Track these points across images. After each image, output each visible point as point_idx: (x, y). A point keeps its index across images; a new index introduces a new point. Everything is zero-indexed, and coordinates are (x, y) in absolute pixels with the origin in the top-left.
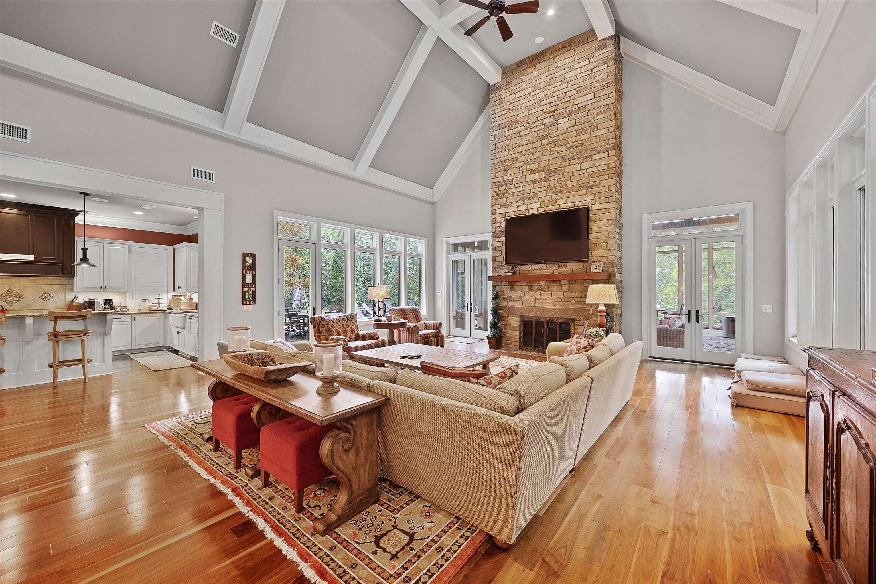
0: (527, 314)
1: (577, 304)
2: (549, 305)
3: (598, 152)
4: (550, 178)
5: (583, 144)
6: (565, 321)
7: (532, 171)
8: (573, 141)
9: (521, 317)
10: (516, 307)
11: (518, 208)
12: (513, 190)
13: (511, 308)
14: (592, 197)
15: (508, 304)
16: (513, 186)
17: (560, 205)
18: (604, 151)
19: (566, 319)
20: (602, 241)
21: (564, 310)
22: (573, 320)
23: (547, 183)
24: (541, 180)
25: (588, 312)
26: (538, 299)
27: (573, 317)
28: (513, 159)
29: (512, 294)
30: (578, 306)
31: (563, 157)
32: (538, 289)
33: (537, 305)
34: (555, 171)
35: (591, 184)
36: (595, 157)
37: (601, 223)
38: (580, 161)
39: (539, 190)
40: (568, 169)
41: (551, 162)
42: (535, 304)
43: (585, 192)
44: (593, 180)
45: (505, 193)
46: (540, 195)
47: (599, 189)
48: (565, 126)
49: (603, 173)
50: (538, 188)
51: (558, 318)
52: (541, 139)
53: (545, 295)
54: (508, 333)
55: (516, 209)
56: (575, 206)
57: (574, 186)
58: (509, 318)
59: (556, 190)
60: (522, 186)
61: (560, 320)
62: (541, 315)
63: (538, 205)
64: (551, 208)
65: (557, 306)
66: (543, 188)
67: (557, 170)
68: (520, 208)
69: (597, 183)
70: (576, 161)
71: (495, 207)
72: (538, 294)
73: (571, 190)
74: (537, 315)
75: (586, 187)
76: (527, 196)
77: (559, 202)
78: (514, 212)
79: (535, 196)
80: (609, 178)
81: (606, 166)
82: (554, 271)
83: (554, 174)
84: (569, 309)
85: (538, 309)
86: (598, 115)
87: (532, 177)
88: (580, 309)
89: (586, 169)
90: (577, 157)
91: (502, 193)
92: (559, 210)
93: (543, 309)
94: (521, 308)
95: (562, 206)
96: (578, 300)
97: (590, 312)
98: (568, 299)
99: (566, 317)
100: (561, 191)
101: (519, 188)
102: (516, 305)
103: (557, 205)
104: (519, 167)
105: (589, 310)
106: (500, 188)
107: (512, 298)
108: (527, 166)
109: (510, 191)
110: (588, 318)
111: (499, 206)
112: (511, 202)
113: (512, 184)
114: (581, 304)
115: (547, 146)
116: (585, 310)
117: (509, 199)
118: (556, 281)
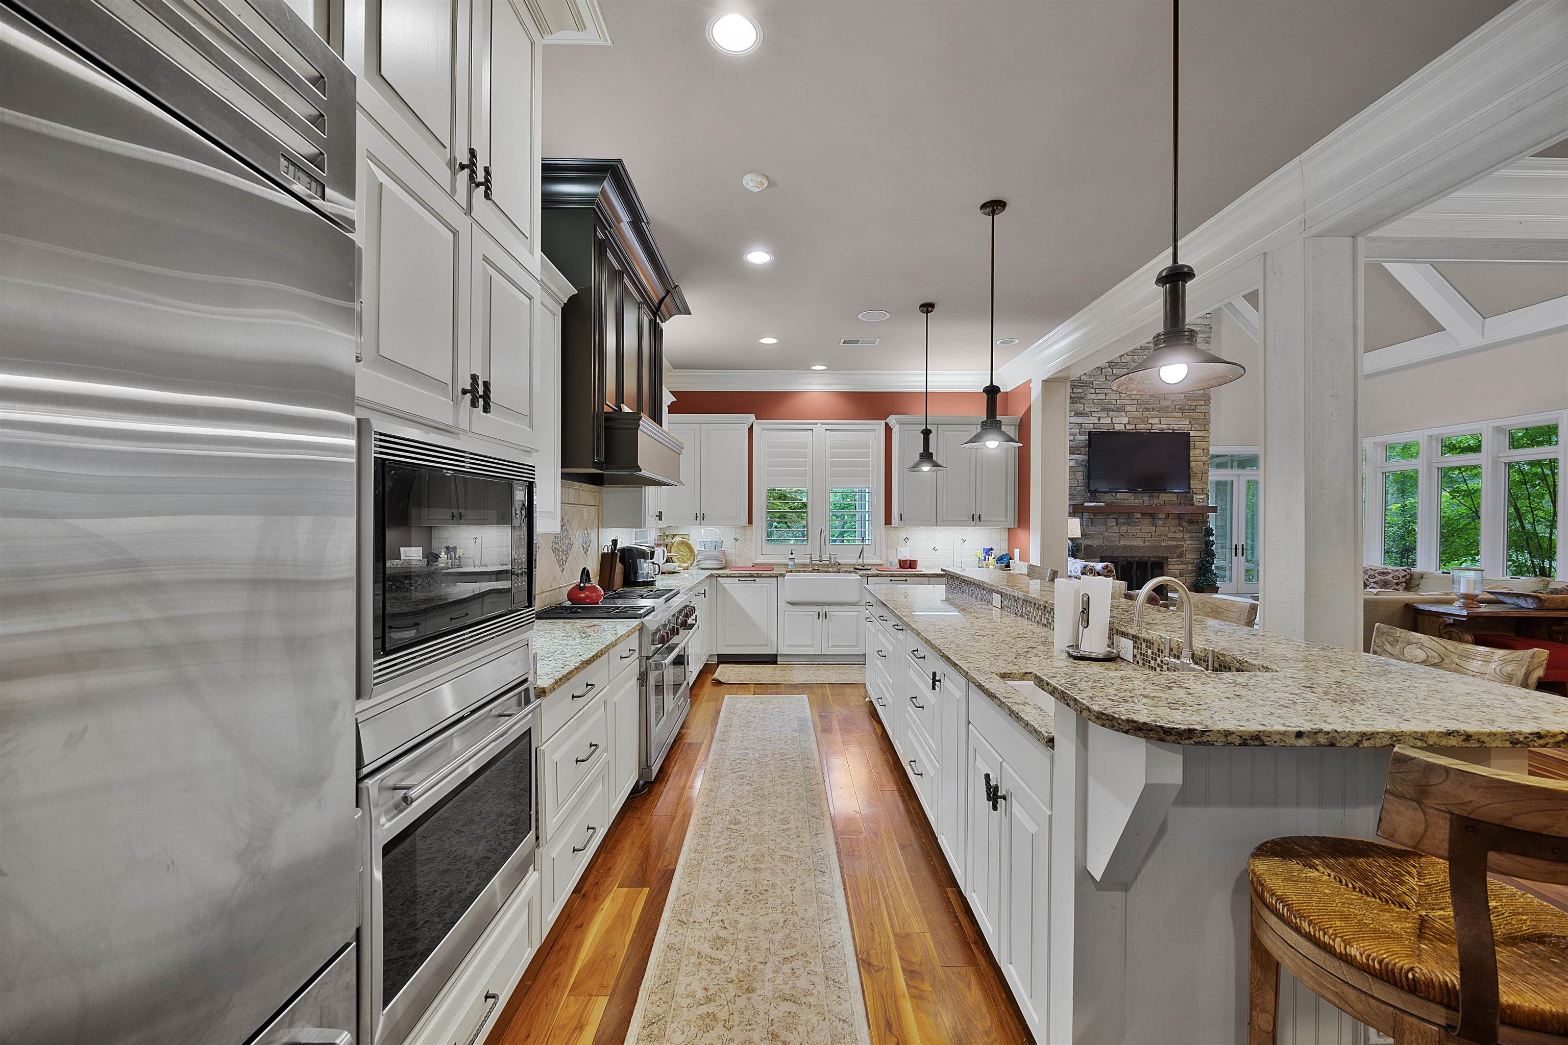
0: (1110, 554)
1: (1168, 540)
2: (1138, 543)
6: (1158, 560)
10: (1095, 546)
11: (1099, 420)
12: (1093, 396)
13: (1087, 548)
14: (1187, 422)
15: (1083, 542)
16: (1093, 391)
17: (1152, 424)
19: (1158, 557)
20: (1198, 472)
21: (1155, 547)
22: (1167, 558)
25: (1182, 549)
26: (1123, 535)
27: (1165, 556)
29: (1091, 530)
30: (1171, 543)
32: (1124, 524)
33: (1123, 542)
35: (1187, 407)
37: (1197, 452)
39: (1127, 402)
42: (1119, 541)
43: (1180, 415)
45: (1082, 398)
46: (1128, 408)
47: (1195, 415)
49: (1200, 398)
51: (1149, 557)
53: (1132, 530)
55: (1097, 422)
56: (1169, 429)
57: (1169, 407)
59: (1148, 406)
60: (1106, 394)
61: (1152, 559)
62: (1128, 554)
63: (1125, 420)
64: (1142, 427)
65: (1147, 544)
66: (1132, 401)
68: (1103, 421)
69: (1194, 407)
72: (1125, 529)
73: (1164, 410)
74: (1123, 555)
75: (1181, 410)
76: (1113, 406)
77: (1150, 421)
78: (1094, 424)
79: (1122, 409)
80: (1205, 405)
82: (1143, 502)
84: (1162, 546)
85: (1125, 547)
88: (1173, 546)
91: (1078, 398)
92: (1151, 431)
93: (1131, 548)
94: (1102, 547)
95: (1155, 427)
96: (1172, 535)
97: (1184, 549)
98: (1160, 535)
99: (1158, 555)
100: (1153, 409)
101: (1100, 395)
102: (1095, 542)
103: (1149, 424)
104: (1102, 369)
105: (1183, 546)
106: (1074, 390)
107: (1090, 534)
108: (1112, 369)
109: (1089, 396)
110: (1181, 555)
111: (1073, 413)
112: (1091, 411)
113: (1093, 388)
114: (1175, 541)
115: (1139, 351)
116: (1178, 547)
117: (1087, 407)
118: (1149, 514)
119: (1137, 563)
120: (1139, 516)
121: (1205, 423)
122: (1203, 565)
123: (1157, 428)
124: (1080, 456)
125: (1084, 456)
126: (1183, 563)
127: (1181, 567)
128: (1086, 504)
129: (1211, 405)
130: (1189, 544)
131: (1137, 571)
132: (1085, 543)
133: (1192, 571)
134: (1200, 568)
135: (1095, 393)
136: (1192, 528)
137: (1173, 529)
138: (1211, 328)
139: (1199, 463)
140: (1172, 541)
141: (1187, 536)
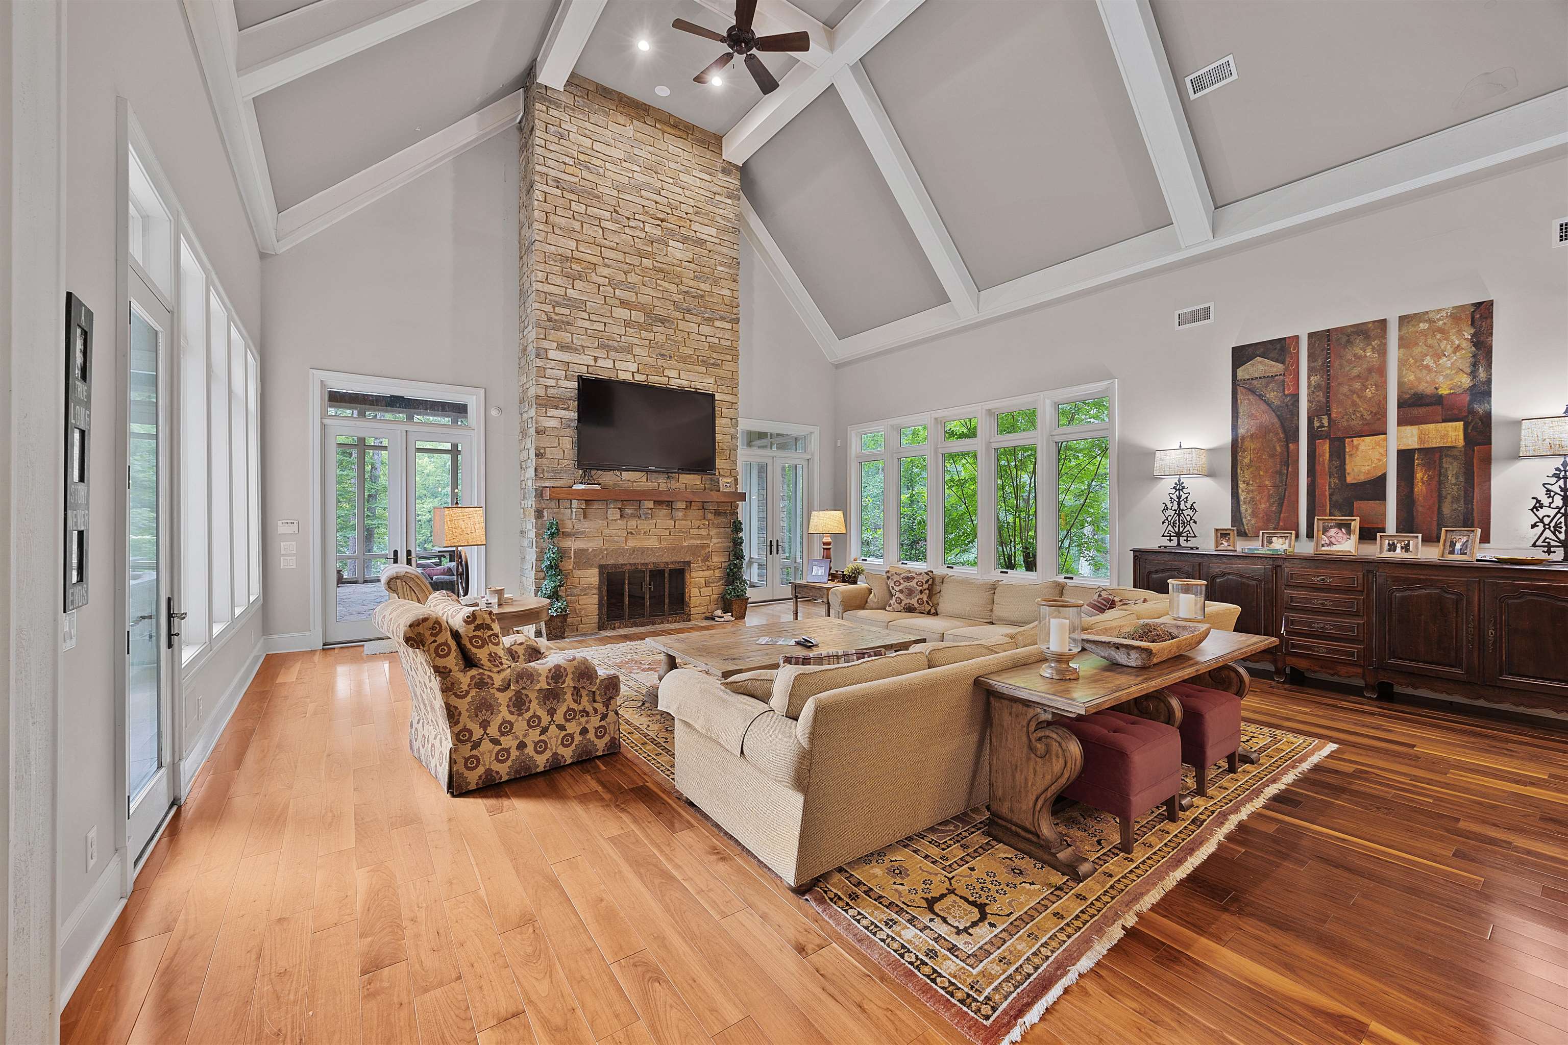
0: (612, 562)
1: (691, 538)
2: (652, 543)
3: (722, 319)
4: (655, 329)
5: (702, 296)
6: (678, 567)
7: (624, 304)
8: (690, 285)
9: (602, 568)
10: (591, 550)
11: (596, 361)
12: (587, 324)
13: (580, 553)
14: (712, 381)
15: (572, 545)
16: (586, 316)
17: (669, 378)
18: (728, 320)
19: (679, 563)
20: (725, 448)
21: (674, 549)
22: (689, 563)
23: (650, 336)
24: (640, 327)
25: (707, 550)
26: (631, 533)
27: (687, 559)
28: (587, 264)
29: (585, 526)
30: (695, 541)
31: (675, 302)
32: (633, 516)
33: (632, 543)
34: (663, 321)
35: (712, 361)
36: (717, 324)
38: (699, 320)
39: (635, 341)
40: (682, 325)
41: (657, 302)
42: (626, 542)
43: (704, 369)
44: (715, 355)
45: (568, 323)
46: (637, 350)
47: (721, 372)
48: (679, 255)
49: (727, 351)
50: (632, 337)
51: (667, 563)
52: (641, 255)
53: (644, 525)
54: (575, 603)
55: (592, 363)
56: (691, 387)
57: (690, 356)
58: (577, 573)
59: (664, 352)
60: (605, 323)
61: (671, 566)
62: (638, 560)
63: (634, 367)
64: (656, 380)
65: (664, 544)
66: (643, 341)
67: (665, 320)
68: (600, 363)
69: (720, 362)
70: (694, 318)
71: (545, 344)
72: (633, 523)
73: (684, 359)
74: (631, 562)
75: (705, 363)
76: (616, 344)
77: (667, 373)
78: (588, 366)
79: (629, 350)
80: (732, 361)
81: (729, 343)
82: (659, 485)
83: (660, 324)
84: (682, 547)
85: (634, 550)
86: (721, 265)
87: (626, 314)
88: (697, 546)
89: (706, 336)
90: (694, 312)
91: (563, 322)
92: (668, 386)
93: (643, 550)
94: (601, 551)
95: (672, 382)
96: (694, 532)
97: (710, 550)
98: (681, 531)
99: (678, 560)
100: (671, 357)
101: (598, 324)
102: (591, 544)
103: (665, 376)
104: (600, 285)
105: (708, 546)
106: (556, 308)
107: (583, 533)
108: (614, 289)
109: (580, 323)
110: (706, 559)
111: (556, 344)
112: (582, 346)
113: (585, 311)
114: (698, 539)
115: (651, 272)
116: (704, 547)
117: (577, 338)
118: (665, 502)
119: (650, 571)
120: (651, 504)
121: (733, 386)
122: (731, 570)
123: (675, 383)
124: (566, 412)
125: (573, 413)
126: (709, 568)
127: (707, 573)
128: (576, 487)
129: (739, 362)
130: (716, 542)
131: (650, 585)
132: (576, 547)
133: (721, 579)
134: (728, 574)
135: (589, 320)
136: (719, 521)
137: (697, 523)
138: (739, 263)
139: (726, 437)
140: (695, 539)
141: (713, 532)
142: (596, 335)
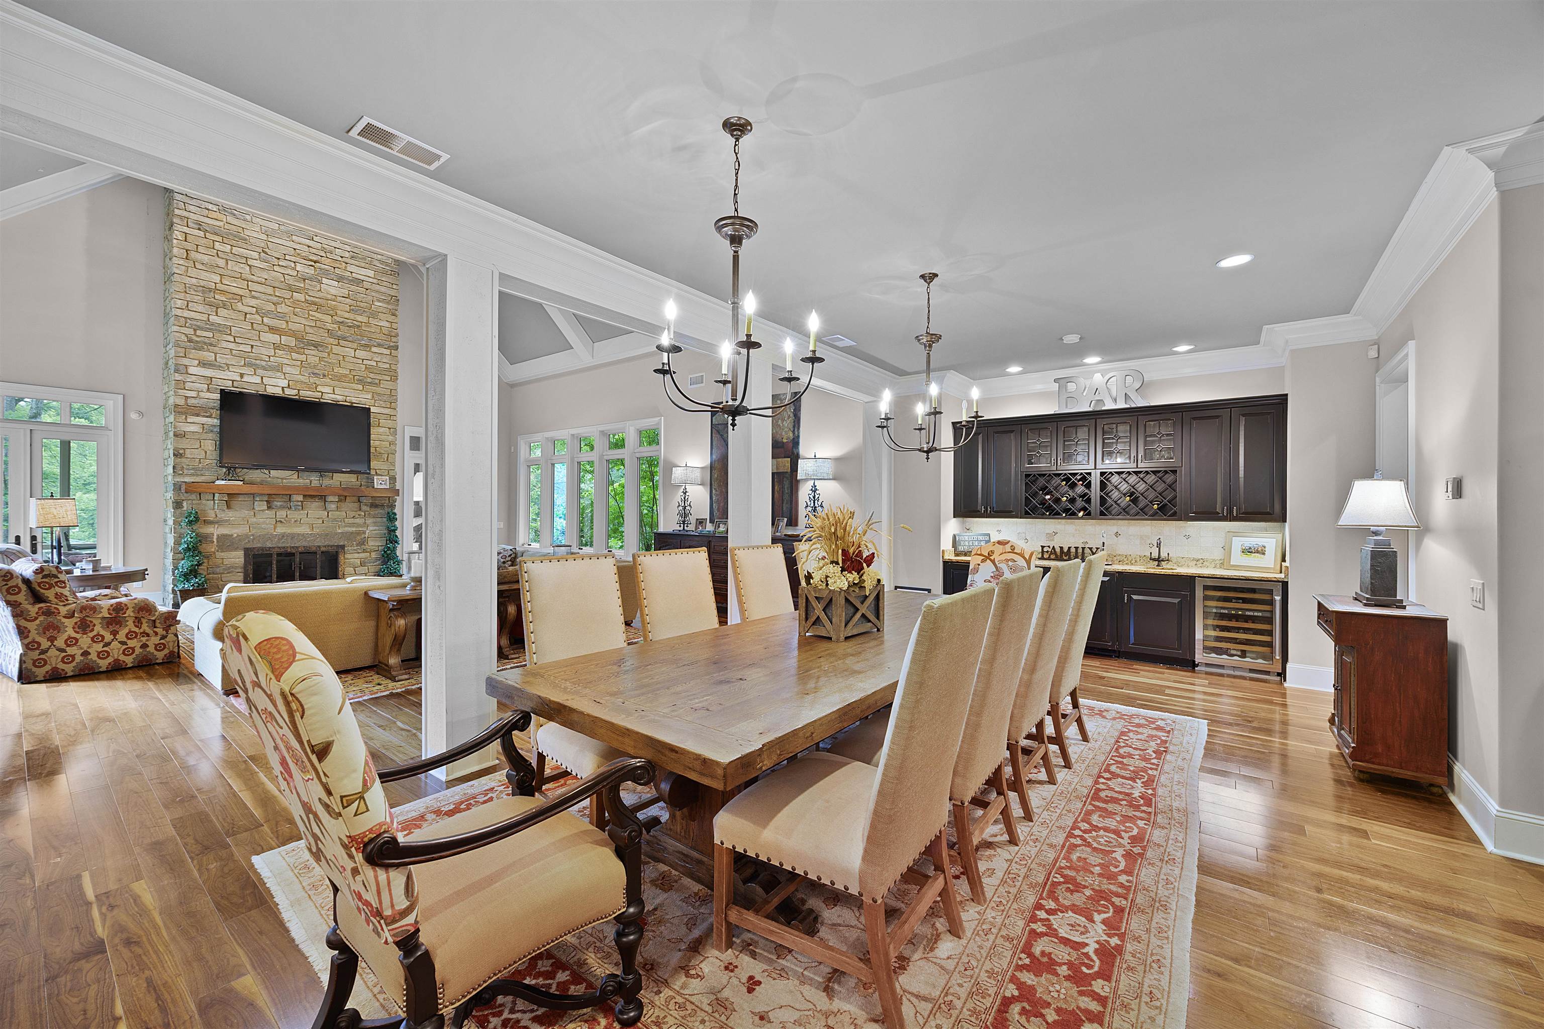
0: (259, 545)
1: (346, 526)
2: (304, 530)
3: (379, 345)
4: (306, 352)
5: (359, 326)
6: (331, 550)
7: (272, 330)
8: (346, 316)
9: (247, 551)
10: (235, 535)
11: (242, 377)
12: (231, 346)
13: (222, 538)
14: (369, 396)
15: (215, 531)
16: (231, 339)
17: (322, 393)
18: (386, 347)
19: (331, 546)
20: (382, 452)
21: (327, 535)
22: (343, 547)
23: (303, 358)
24: (291, 349)
25: (363, 536)
26: (281, 522)
27: (342, 544)
28: (233, 295)
29: (230, 515)
30: (349, 529)
31: (329, 330)
32: (282, 507)
33: (280, 530)
34: (316, 345)
35: (369, 380)
36: (374, 349)
37: (382, 430)
38: (355, 346)
39: (286, 361)
40: (336, 350)
41: (308, 329)
42: (275, 529)
43: (360, 387)
44: (372, 375)
45: (211, 345)
46: (287, 369)
47: (378, 390)
48: (333, 291)
49: (385, 373)
50: (282, 357)
51: (319, 547)
52: (291, 289)
53: (294, 515)
54: (217, 580)
55: (238, 378)
56: (346, 401)
57: (345, 376)
58: (219, 555)
59: (317, 371)
60: (252, 346)
61: (323, 549)
62: (288, 544)
63: (284, 383)
64: (308, 394)
65: (316, 531)
66: (294, 362)
67: (319, 345)
68: (246, 379)
69: (377, 381)
70: (350, 344)
71: (185, 361)
72: (282, 514)
73: (340, 378)
74: (280, 545)
75: (360, 382)
76: (264, 363)
77: (319, 388)
78: (233, 381)
79: (279, 368)
80: (391, 380)
81: (387, 366)
82: (311, 482)
83: (313, 348)
84: (336, 534)
85: (283, 535)
86: (379, 301)
87: (275, 338)
88: (352, 533)
89: (363, 360)
90: (350, 339)
91: (205, 343)
92: (322, 400)
93: (293, 536)
94: (247, 536)
95: (326, 396)
96: (352, 521)
97: (367, 536)
98: (335, 520)
99: (332, 544)
100: (324, 376)
101: (244, 346)
102: (236, 531)
103: (319, 392)
104: (246, 314)
105: (364, 533)
106: (198, 331)
107: (227, 521)
108: (262, 317)
109: (224, 344)
110: (362, 543)
111: (197, 362)
112: (227, 365)
113: (230, 334)
114: (353, 527)
115: (303, 304)
116: (359, 533)
117: (221, 357)
118: (320, 496)
120: (301, 498)
121: (391, 400)
122: (385, 552)
123: (328, 398)
124: (209, 419)
125: (216, 420)
126: (364, 551)
127: (363, 555)
128: (218, 482)
129: (398, 381)
130: (373, 529)
131: (300, 564)
132: (219, 533)
133: (377, 559)
134: (383, 556)
135: (235, 342)
136: (377, 512)
137: (352, 514)
138: (398, 300)
139: (384, 443)
140: (350, 527)
141: (369, 521)
142: (242, 355)
